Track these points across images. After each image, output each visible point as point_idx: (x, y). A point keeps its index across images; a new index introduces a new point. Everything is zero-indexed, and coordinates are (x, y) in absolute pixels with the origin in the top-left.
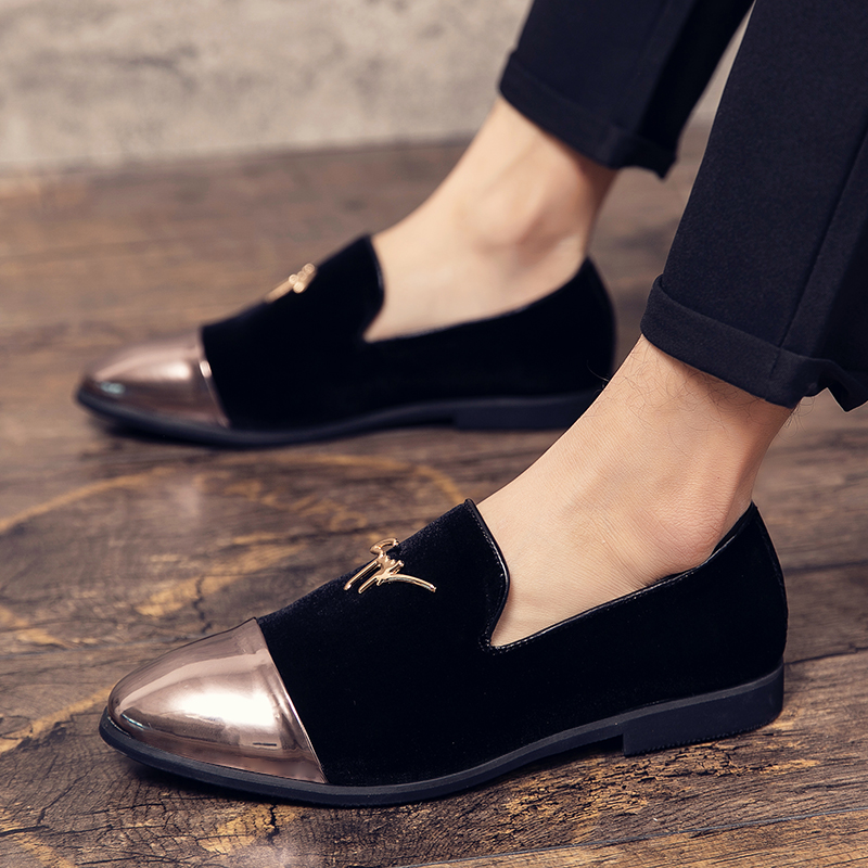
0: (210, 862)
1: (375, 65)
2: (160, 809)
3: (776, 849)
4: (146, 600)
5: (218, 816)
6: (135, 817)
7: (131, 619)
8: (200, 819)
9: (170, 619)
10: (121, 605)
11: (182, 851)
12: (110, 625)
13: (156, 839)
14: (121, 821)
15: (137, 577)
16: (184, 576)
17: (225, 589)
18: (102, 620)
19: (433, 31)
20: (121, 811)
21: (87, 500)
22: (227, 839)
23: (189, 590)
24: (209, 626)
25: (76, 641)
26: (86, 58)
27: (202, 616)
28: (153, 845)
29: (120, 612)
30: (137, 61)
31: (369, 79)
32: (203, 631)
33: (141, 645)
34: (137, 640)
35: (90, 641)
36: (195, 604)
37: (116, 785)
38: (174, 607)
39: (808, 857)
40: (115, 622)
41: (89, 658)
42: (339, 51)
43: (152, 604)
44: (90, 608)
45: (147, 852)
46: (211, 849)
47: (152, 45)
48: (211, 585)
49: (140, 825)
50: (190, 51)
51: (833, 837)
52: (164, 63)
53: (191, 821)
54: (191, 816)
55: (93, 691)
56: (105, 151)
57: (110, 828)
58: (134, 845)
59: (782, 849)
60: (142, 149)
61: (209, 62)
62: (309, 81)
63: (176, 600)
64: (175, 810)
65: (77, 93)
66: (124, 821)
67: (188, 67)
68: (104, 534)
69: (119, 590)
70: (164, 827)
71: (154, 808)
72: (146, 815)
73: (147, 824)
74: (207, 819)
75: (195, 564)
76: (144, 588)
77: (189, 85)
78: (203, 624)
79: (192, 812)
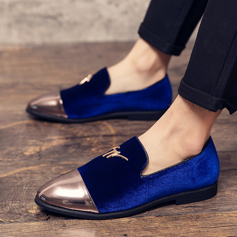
0: (29, 215)
1: (110, 21)
2: (19, 201)
3: (177, 221)
4: (26, 151)
5: (34, 204)
6: (12, 203)
7: (21, 155)
8: (29, 205)
9: (31, 156)
10: (20, 152)
11: (23, 212)
12: (15, 156)
13: (17, 209)
14: (9, 204)
15: (25, 145)
16: (37, 145)
17: (47, 149)
18: (14, 155)
19: (125, 13)
20: (9, 201)
21: (16, 126)
22: (35, 210)
23: (37, 149)
24: (41, 158)
25: (6, 160)
26: (34, 15)
27: (40, 155)
28: (16, 210)
29: (19, 153)
30: (46, 17)
31: (108, 24)
32: (39, 159)
33: (23, 162)
34: (22, 160)
35: (10, 160)
36: (38, 153)
37: (9, 195)
38: (33, 153)
39: (185, 224)
40: (17, 155)
41: (9, 164)
42: (100, 17)
43: (27, 152)
44: (11, 152)
45: (14, 212)
46: (30, 212)
47: (51, 13)
48: (44, 148)
49: (13, 205)
50: (61, 15)
51: (193, 219)
52: (54, 18)
53: (27, 205)
54: (27, 204)
55: (8, 172)
56: (38, 40)
57: (6, 205)
58: (11, 210)
59: (179, 221)
60: (47, 40)
61: (66, 18)
62: (92, 24)
63: (34, 151)
64: (23, 202)
65: (31, 25)
66: (10, 204)
67: (60, 19)
68: (18, 134)
69: (20, 148)
70: (19, 206)
71: (18, 201)
72: (15, 203)
73: (15, 205)
74: (31, 205)
75: (41, 143)
76: (26, 148)
77: (60, 24)
78: (39, 157)
79: (27, 203)
